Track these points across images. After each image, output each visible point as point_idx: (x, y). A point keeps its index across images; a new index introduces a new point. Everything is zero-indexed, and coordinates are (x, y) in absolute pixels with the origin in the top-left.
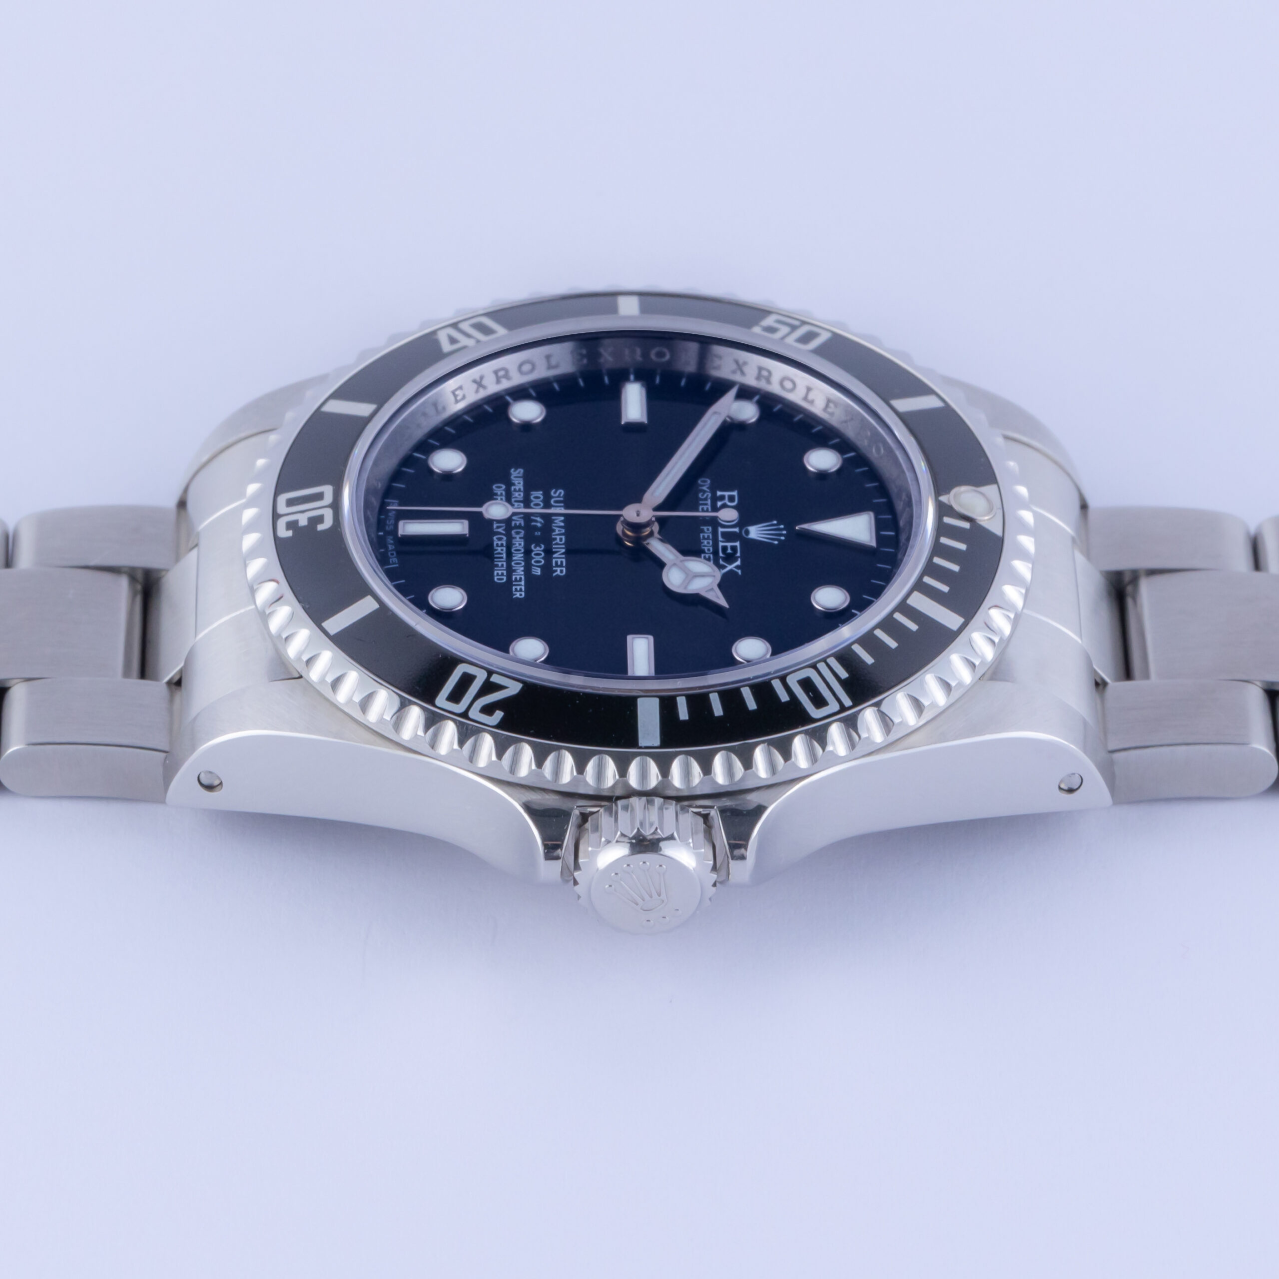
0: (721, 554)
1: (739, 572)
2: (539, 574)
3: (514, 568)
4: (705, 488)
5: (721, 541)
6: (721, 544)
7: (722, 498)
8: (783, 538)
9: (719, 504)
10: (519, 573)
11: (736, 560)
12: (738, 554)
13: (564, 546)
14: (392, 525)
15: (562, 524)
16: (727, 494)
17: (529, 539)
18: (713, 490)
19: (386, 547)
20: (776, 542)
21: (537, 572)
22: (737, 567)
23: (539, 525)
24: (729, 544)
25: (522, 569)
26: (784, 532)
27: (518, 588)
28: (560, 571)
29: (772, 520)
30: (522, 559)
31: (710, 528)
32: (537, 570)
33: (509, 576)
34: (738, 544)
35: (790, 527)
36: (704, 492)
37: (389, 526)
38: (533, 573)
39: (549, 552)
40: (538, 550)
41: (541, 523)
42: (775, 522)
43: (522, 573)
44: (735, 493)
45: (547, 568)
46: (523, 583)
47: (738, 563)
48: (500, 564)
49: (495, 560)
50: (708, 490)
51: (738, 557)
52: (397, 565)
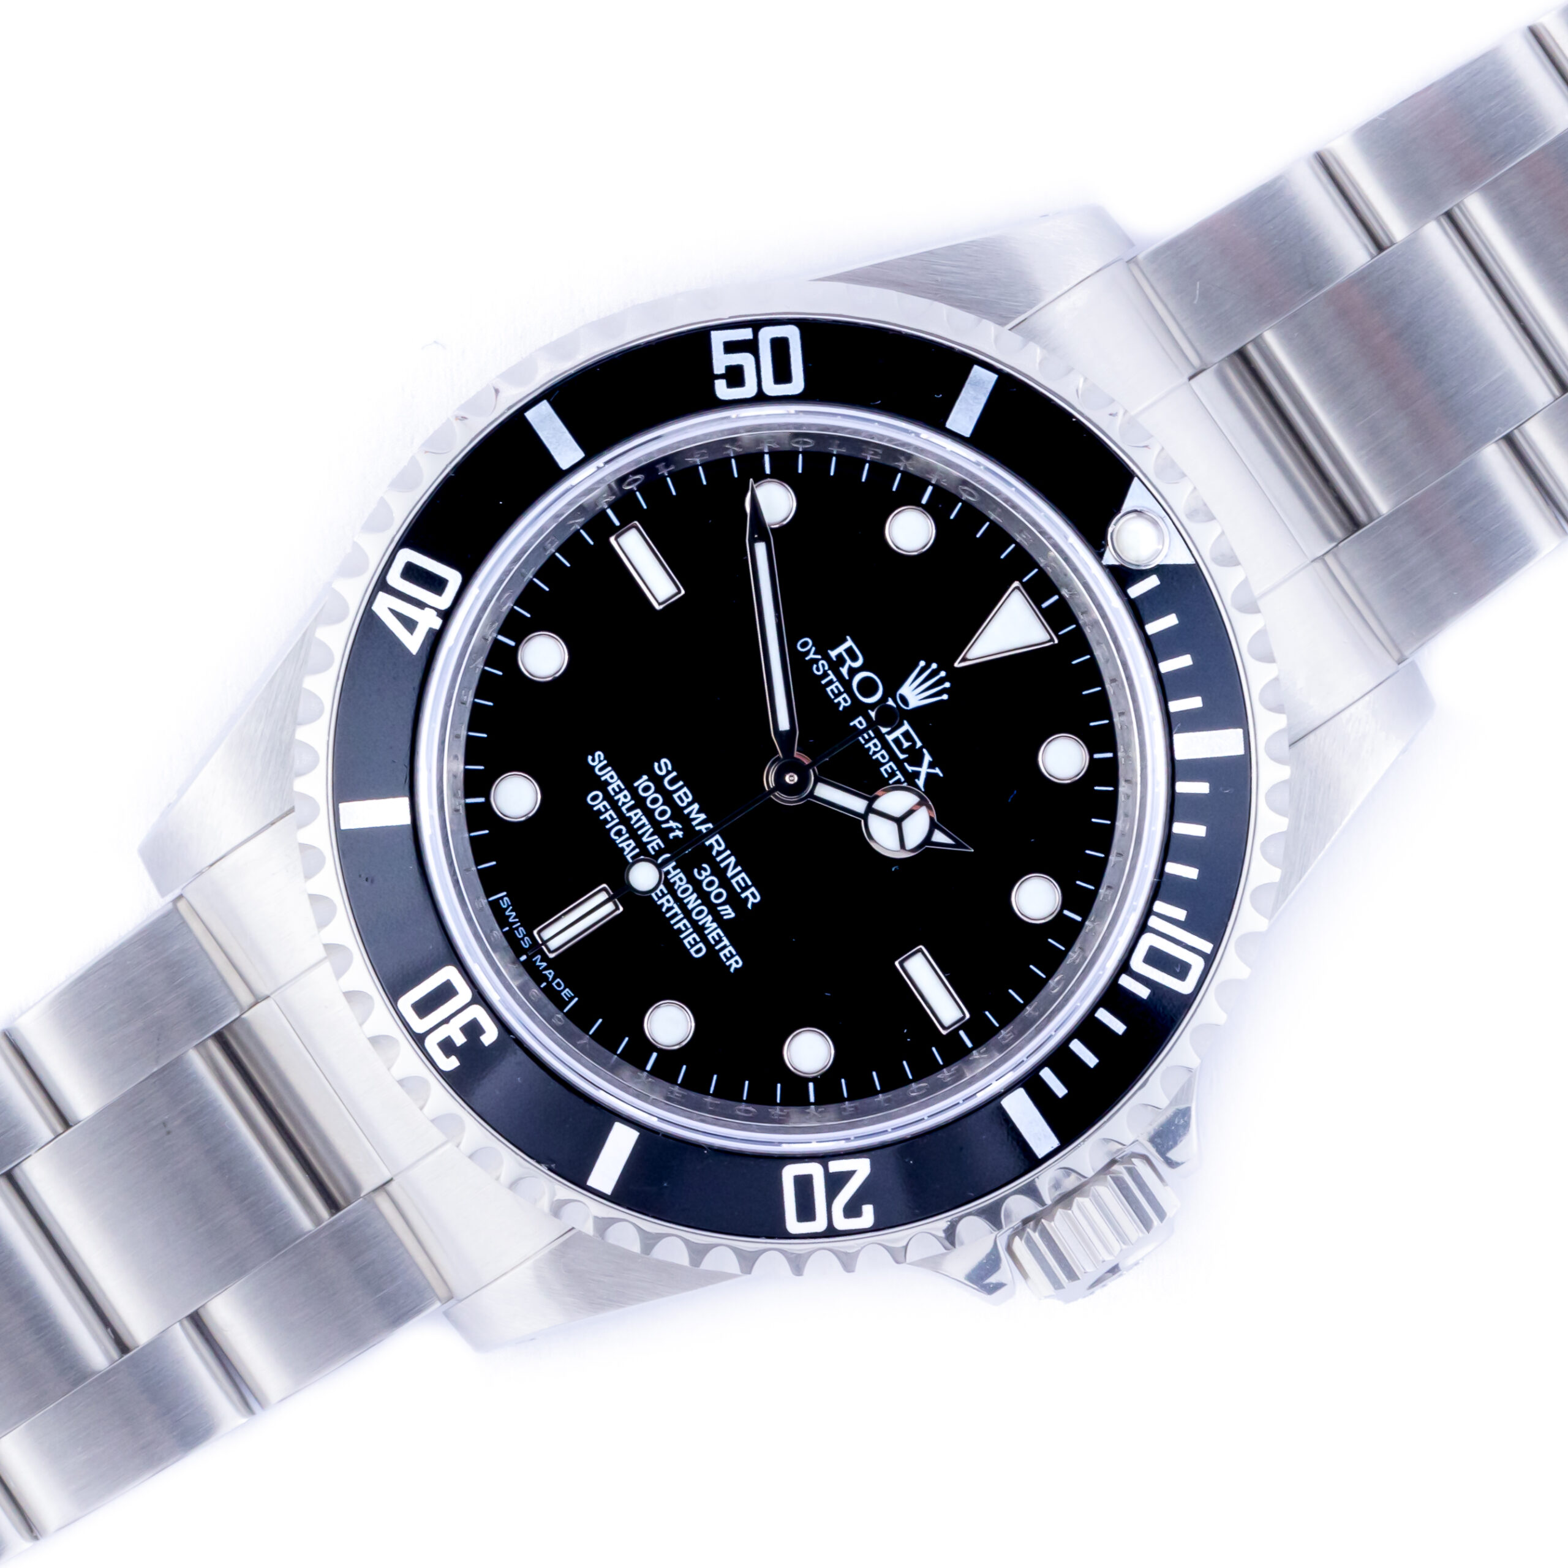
0: (902, 756)
1: (937, 771)
2: (733, 915)
3: (700, 923)
4: (811, 656)
5: (889, 733)
6: (890, 738)
7: (841, 660)
8: (947, 685)
9: (844, 671)
10: (713, 931)
11: (923, 755)
12: (919, 744)
13: (728, 852)
14: (524, 936)
15: (703, 816)
16: (841, 649)
17: (686, 866)
18: (822, 651)
19: (546, 978)
20: (945, 697)
21: (729, 914)
22: (931, 765)
23: (680, 834)
24: (898, 733)
25: (710, 918)
26: (943, 674)
27: (726, 951)
28: (752, 897)
29: (917, 665)
30: (699, 901)
31: (861, 718)
32: (726, 910)
33: (704, 939)
34: (906, 726)
35: (946, 664)
36: (816, 661)
37: (523, 939)
38: (725, 917)
39: (720, 872)
40: (705, 875)
41: (680, 830)
42: (922, 663)
43: (715, 925)
44: (849, 643)
45: (735, 900)
46: (726, 942)
47: (927, 758)
48: (680, 925)
49: (672, 922)
50: (819, 657)
51: (921, 748)
52: (576, 999)
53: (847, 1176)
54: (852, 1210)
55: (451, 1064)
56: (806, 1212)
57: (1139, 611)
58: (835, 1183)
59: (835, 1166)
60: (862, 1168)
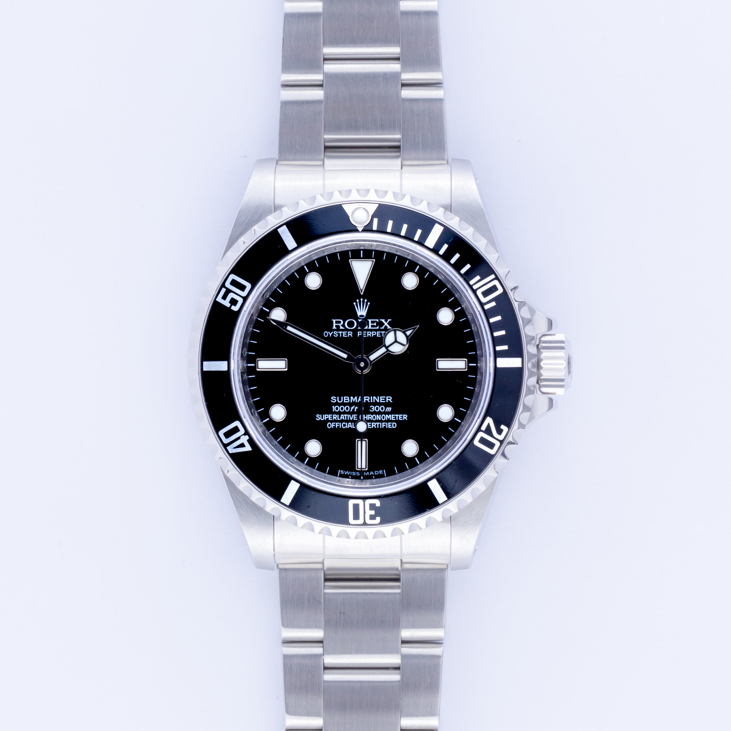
0: (378, 328)
1: (389, 320)
2: (391, 408)
3: (387, 419)
4: (331, 334)
5: (368, 327)
6: (370, 328)
7: (338, 327)
8: (366, 300)
9: (341, 328)
10: (391, 417)
11: (381, 321)
12: (377, 320)
13: (371, 397)
14: (356, 473)
15: (356, 398)
16: (334, 324)
17: (367, 412)
18: (331, 330)
19: (372, 475)
20: (369, 303)
21: (390, 409)
22: (386, 321)
23: (356, 408)
24: (370, 324)
25: (387, 415)
26: (362, 299)
27: (400, 417)
28: (389, 399)
29: (354, 305)
30: (380, 415)
31: (358, 332)
32: (388, 409)
33: (392, 421)
34: (370, 321)
35: (360, 297)
36: (333, 334)
37: (356, 474)
38: (390, 411)
39: (375, 404)
40: (374, 408)
41: (355, 407)
42: (355, 303)
43: (390, 416)
44: (334, 321)
45: (387, 405)
46: (397, 415)
47: (383, 321)
48: (383, 425)
49: (381, 427)
50: (332, 332)
51: (379, 320)
52: (384, 470)
53: (489, 426)
54: (500, 432)
55: (378, 520)
56: (491, 445)
57: (382, 231)
58: (488, 431)
59: (483, 428)
60: (489, 420)
